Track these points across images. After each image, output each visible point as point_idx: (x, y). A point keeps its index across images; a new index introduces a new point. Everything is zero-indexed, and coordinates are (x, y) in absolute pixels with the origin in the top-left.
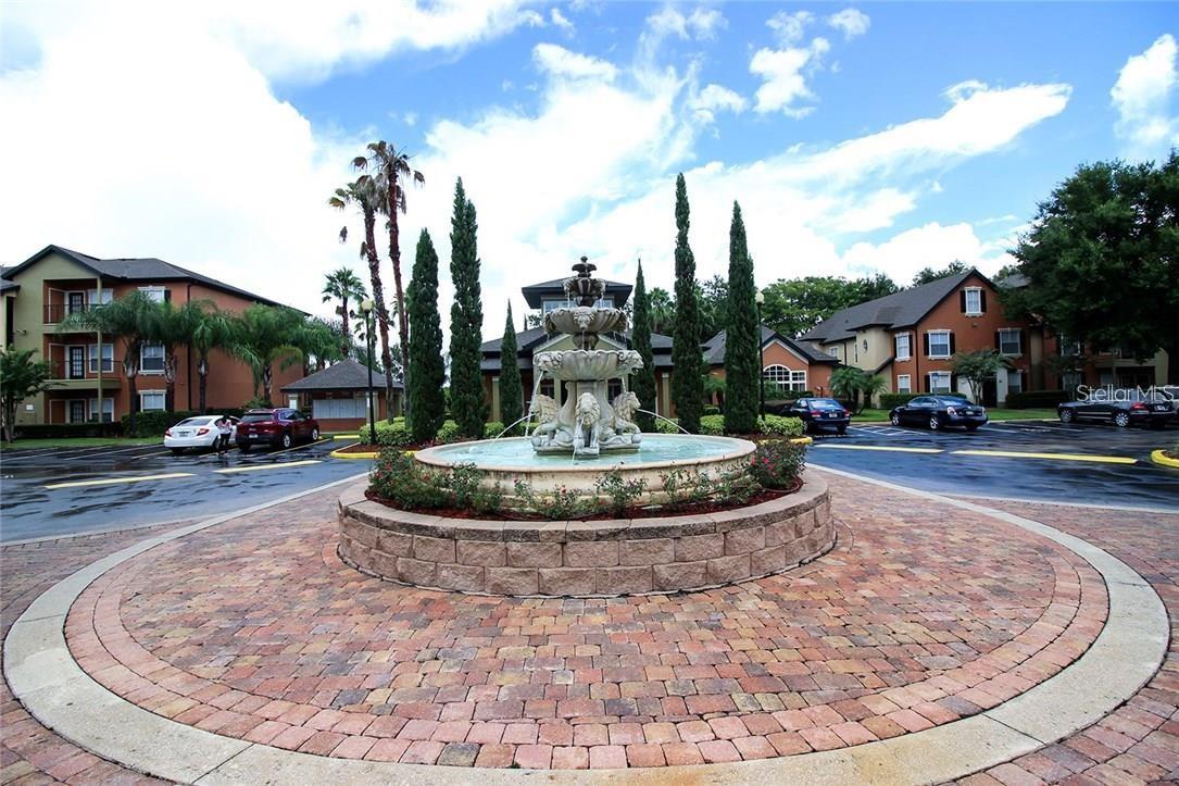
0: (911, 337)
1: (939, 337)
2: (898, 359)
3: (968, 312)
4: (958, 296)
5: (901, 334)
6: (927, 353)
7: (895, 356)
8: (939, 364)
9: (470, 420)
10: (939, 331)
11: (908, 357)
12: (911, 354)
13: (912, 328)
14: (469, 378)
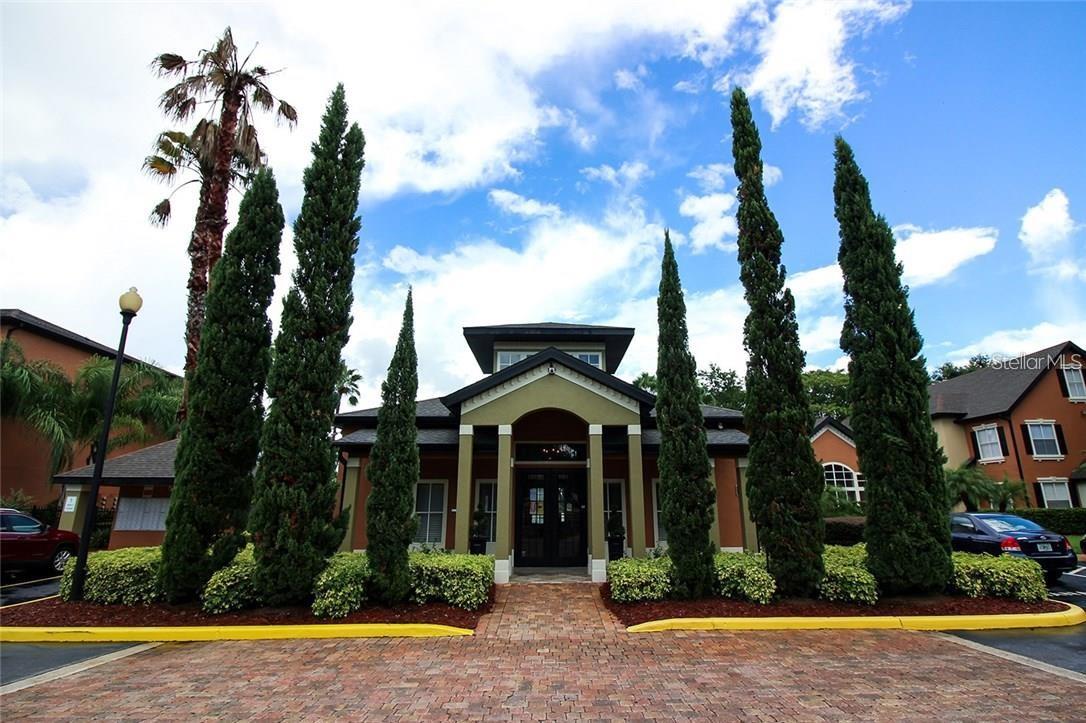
0: (1000, 431)
1: (1042, 429)
2: (984, 459)
3: (1072, 397)
4: (1053, 378)
5: (983, 426)
6: (1030, 452)
7: (978, 456)
8: (1049, 467)
9: (283, 550)
10: (1041, 421)
11: (1000, 457)
12: (1005, 453)
13: (1002, 418)
14: (295, 450)
